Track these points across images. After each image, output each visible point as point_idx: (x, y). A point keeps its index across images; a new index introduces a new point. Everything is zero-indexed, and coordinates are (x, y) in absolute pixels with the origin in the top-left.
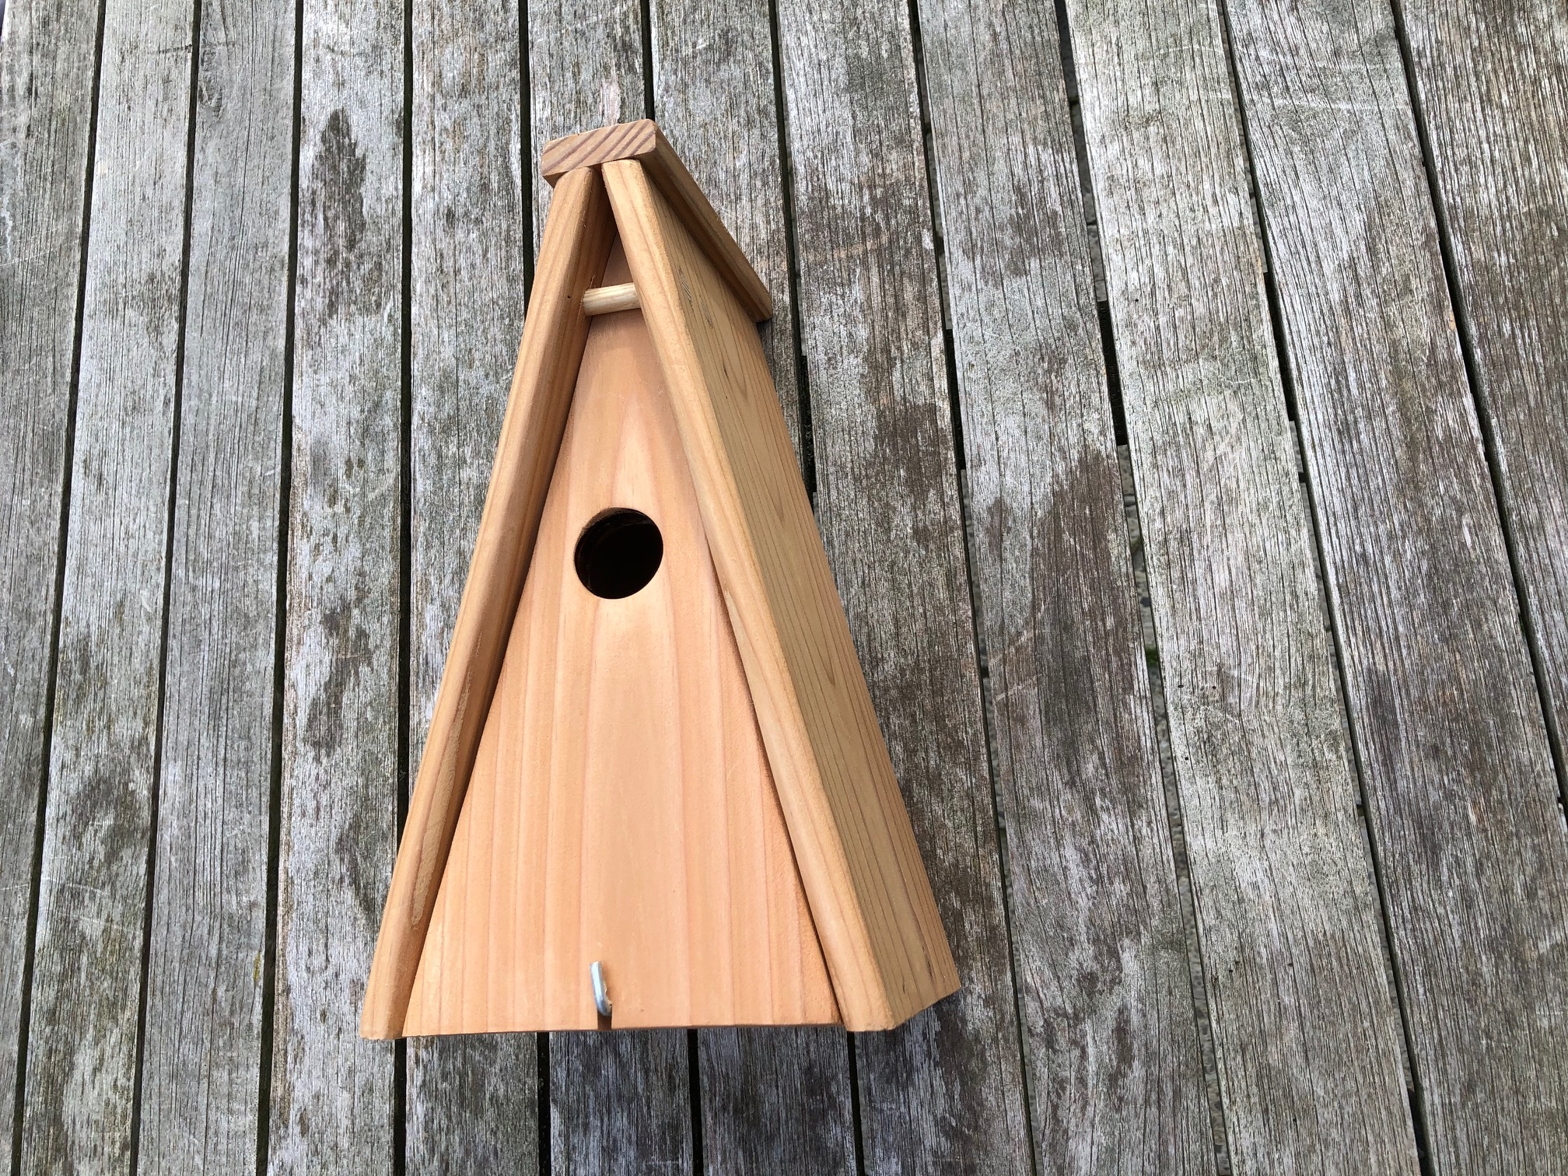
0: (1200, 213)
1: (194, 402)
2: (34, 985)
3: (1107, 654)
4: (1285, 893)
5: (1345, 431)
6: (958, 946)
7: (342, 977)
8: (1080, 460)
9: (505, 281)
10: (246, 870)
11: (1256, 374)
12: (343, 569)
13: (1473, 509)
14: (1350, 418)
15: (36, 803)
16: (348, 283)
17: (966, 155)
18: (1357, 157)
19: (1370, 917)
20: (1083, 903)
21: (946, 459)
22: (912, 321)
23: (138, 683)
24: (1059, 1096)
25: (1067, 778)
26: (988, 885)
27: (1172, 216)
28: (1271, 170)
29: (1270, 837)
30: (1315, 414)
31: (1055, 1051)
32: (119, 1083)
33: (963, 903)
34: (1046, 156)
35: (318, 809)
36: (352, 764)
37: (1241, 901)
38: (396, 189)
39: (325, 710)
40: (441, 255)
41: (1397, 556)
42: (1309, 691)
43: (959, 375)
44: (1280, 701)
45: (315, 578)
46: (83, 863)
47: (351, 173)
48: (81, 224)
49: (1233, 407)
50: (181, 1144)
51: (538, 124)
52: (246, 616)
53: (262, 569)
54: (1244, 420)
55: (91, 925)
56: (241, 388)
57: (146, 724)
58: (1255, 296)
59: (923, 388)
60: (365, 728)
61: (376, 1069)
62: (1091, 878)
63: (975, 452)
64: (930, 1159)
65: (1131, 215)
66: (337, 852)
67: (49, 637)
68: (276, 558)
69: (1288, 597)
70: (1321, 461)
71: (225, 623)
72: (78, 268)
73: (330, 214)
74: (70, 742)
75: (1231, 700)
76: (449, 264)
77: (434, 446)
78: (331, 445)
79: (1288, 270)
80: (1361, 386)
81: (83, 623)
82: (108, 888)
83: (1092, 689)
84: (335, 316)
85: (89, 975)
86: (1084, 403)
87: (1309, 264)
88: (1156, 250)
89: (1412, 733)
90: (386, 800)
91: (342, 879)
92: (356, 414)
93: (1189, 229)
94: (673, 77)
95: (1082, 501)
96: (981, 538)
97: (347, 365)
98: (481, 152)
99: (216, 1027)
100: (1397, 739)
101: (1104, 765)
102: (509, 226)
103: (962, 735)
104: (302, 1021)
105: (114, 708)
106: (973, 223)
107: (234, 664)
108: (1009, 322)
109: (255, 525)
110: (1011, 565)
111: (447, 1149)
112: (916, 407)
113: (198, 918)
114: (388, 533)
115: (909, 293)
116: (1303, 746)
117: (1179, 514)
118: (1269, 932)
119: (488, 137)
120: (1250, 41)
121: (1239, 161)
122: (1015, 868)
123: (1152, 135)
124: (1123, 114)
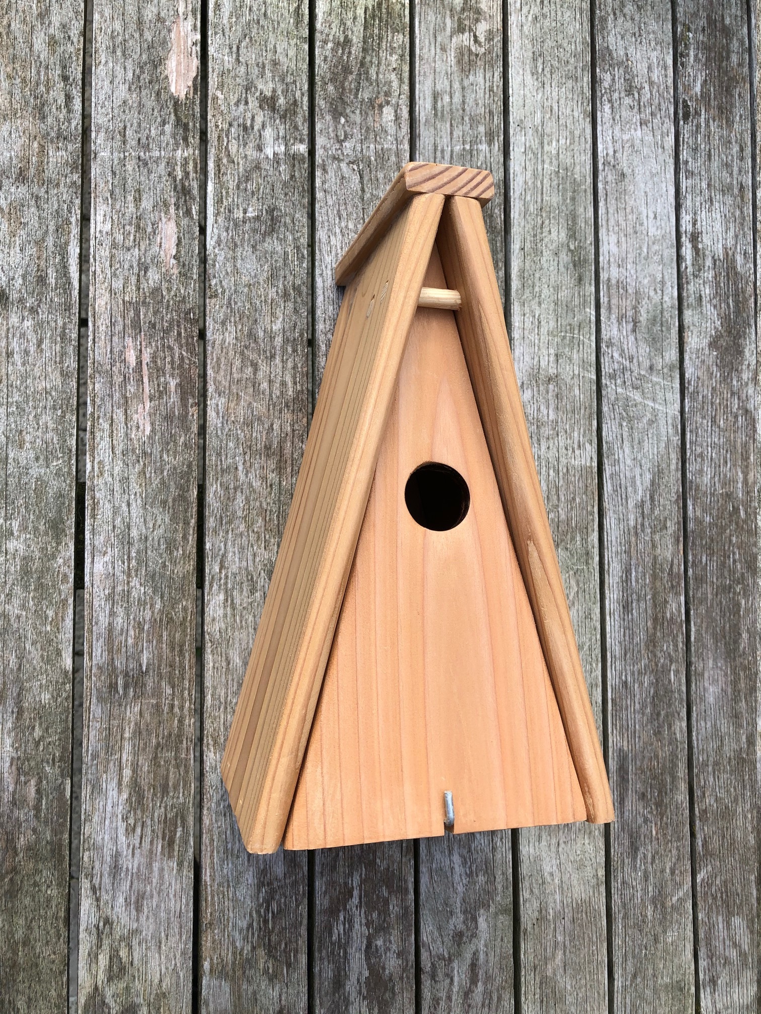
0: (570, 452)
4: (565, 878)
5: (626, 607)
6: (384, 921)
11: (587, 563)
13: (677, 661)
14: (630, 599)
18: (652, 438)
19: (603, 889)
20: (460, 889)
24: (435, 1008)
26: (406, 881)
27: (555, 450)
28: (610, 434)
29: (562, 845)
30: (613, 596)
31: (436, 982)
37: (543, 883)
41: (641, 684)
49: (573, 583)
54: (578, 592)
58: (592, 513)
62: (466, 874)
70: (613, 623)
79: (611, 501)
80: (637, 581)
87: (622, 499)
88: (544, 470)
89: (634, 784)
93: (563, 461)
94: (225, 234)
98: (38, 244)
100: (627, 789)
118: (555, 902)
120: (610, 344)
121: (595, 423)
122: (423, 869)
123: (550, 391)
124: (536, 371)
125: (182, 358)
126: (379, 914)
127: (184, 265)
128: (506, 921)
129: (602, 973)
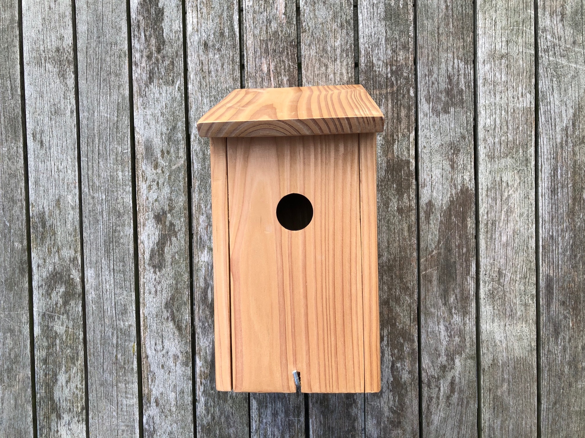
0: (516, 99)
1: (86, 114)
2: (35, 350)
3: (462, 261)
4: (510, 344)
5: (553, 191)
6: (401, 355)
7: (169, 353)
8: (461, 190)
9: (232, 80)
10: (126, 312)
11: (527, 166)
12: (162, 197)
14: (556, 187)
15: (27, 279)
16: (158, 69)
17: (430, 58)
18: (575, 87)
19: (535, 353)
20: (445, 343)
21: (412, 183)
22: (403, 126)
23: (70, 235)
24: (430, 402)
25: (444, 302)
26: (413, 336)
27: (506, 99)
28: (544, 86)
29: (508, 326)
30: (544, 185)
31: (430, 389)
32: (78, 387)
33: (404, 341)
34: (462, 65)
35: (156, 291)
36: (170, 275)
37: (495, 345)
38: (180, 27)
39: (157, 253)
40: (202, 63)
41: (563, 237)
42: (527, 280)
43: (420, 150)
44: (517, 282)
45: (150, 199)
46: (53, 305)
47: (157, 15)
48: (17, 16)
49: (517, 177)
50: (107, 408)
51: (247, 8)
52: (119, 212)
53: (125, 193)
54: (520, 183)
55: (59, 328)
56: (109, 110)
57: (76, 252)
58: (531, 136)
59: (405, 153)
60: (174, 262)
61: (185, 386)
62: (448, 335)
63: (423, 181)
64: (386, 419)
65: (491, 96)
66: (165, 308)
67: (25, 211)
68: (131, 189)
69: (525, 248)
70: (544, 201)
71: (109, 213)
72: (18, 38)
73: (148, 33)
74: (41, 256)
75: (501, 281)
76: (206, 68)
77: (201, 149)
78: (154, 143)
79: (544, 128)
80: (562, 176)
81: (41, 207)
82: (65, 316)
83: (456, 273)
84: (152, 84)
85: (61, 348)
86: (465, 168)
87: (552, 126)
88: (498, 112)
89: (557, 296)
90: (185, 290)
91: (168, 318)
92: (164, 130)
93: (511, 105)
95: (460, 205)
96: (422, 215)
97: (159, 107)
98: (220, 16)
99: (118, 368)
100: (552, 298)
101: (457, 299)
102: (233, 55)
103: (409, 285)
104: (154, 368)
105: (60, 244)
106: (430, 88)
107: (115, 231)
108: (439, 132)
109: (120, 174)
110: (432, 226)
111: (214, 412)
112: (402, 160)
113: (107, 329)
114: (182, 184)
115: (403, 113)
116: (523, 298)
117: (493, 214)
118: (502, 357)
119: (223, 10)
120: (545, 30)
121: (533, 81)
122: (423, 330)
123: (503, 64)
124: (493, 52)
125: (289, 66)
126: (398, 351)
127: (289, 17)
128: (471, 363)
129: (533, 399)
